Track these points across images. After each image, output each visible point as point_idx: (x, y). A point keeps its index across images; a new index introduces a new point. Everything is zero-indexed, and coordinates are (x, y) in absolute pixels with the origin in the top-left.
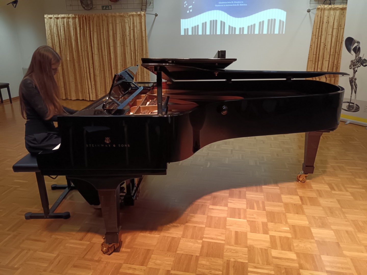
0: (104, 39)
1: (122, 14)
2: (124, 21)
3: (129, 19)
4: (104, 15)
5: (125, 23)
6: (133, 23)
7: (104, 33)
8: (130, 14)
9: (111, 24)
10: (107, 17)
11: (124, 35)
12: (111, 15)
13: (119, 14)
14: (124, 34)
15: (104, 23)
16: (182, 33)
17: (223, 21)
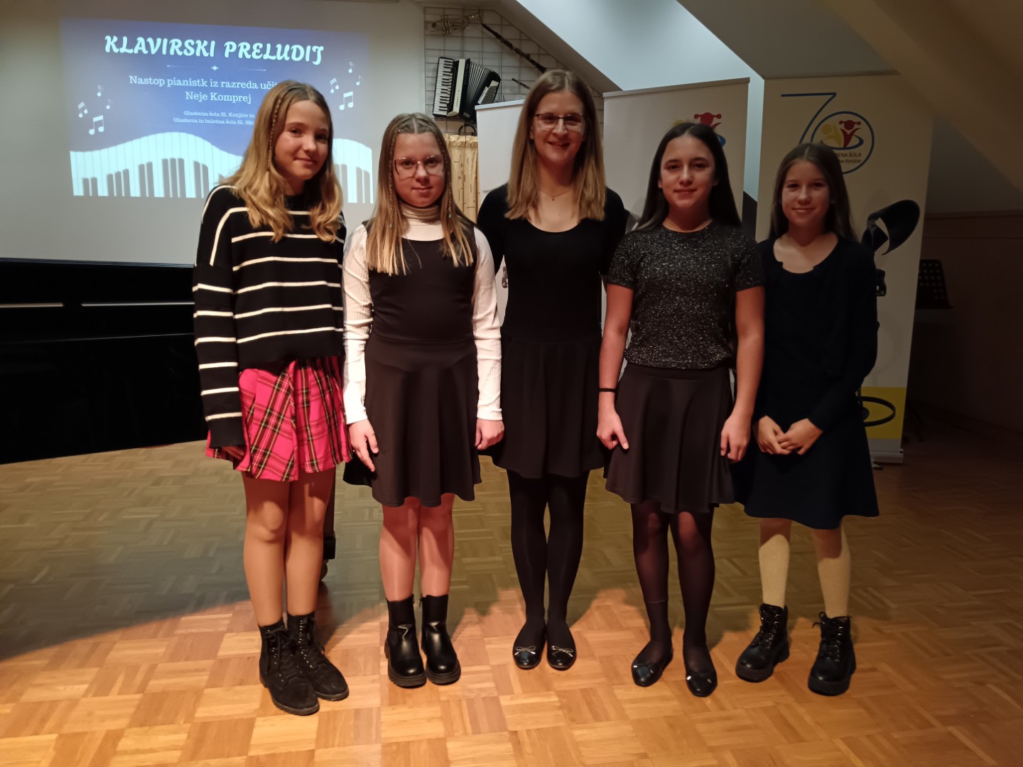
16: (78, 190)
17: (201, 162)
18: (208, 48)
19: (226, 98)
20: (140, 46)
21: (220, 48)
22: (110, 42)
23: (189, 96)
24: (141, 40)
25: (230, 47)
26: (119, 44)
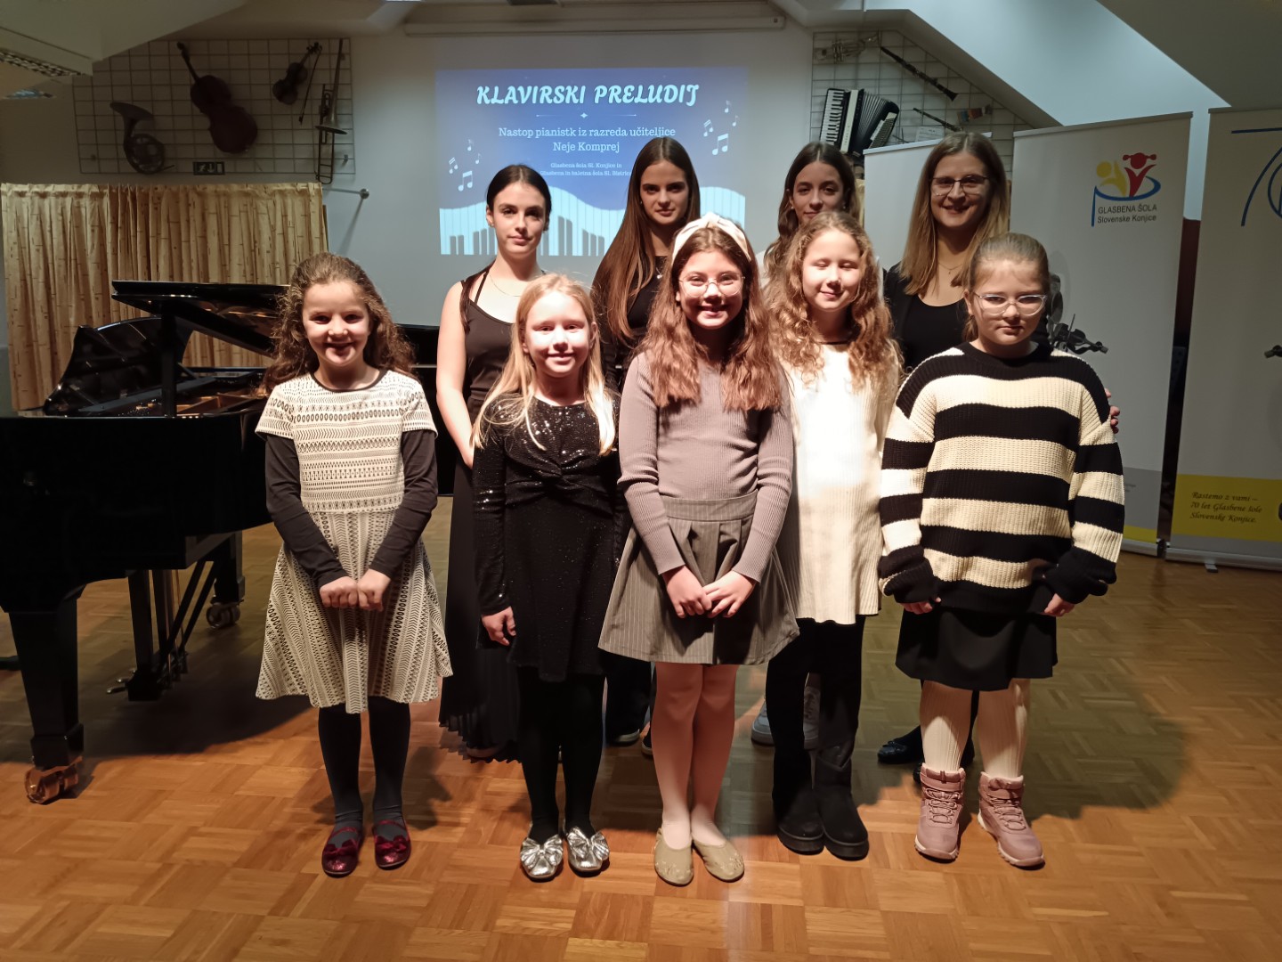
0: (190, 261)
1: (249, 188)
2: (256, 208)
3: (270, 203)
4: (194, 189)
5: (257, 213)
6: (285, 216)
7: (191, 242)
8: (275, 188)
9: (215, 216)
10: (201, 195)
11: (255, 251)
12: (216, 191)
13: (241, 189)
14: (255, 247)
15: (191, 213)
16: (446, 249)
17: (566, 217)
18: (578, 95)
19: (594, 147)
20: (511, 96)
21: (590, 94)
22: (482, 93)
23: (557, 146)
24: (512, 89)
25: (601, 92)
26: (490, 95)
